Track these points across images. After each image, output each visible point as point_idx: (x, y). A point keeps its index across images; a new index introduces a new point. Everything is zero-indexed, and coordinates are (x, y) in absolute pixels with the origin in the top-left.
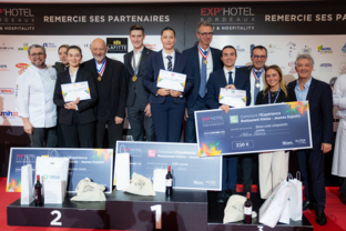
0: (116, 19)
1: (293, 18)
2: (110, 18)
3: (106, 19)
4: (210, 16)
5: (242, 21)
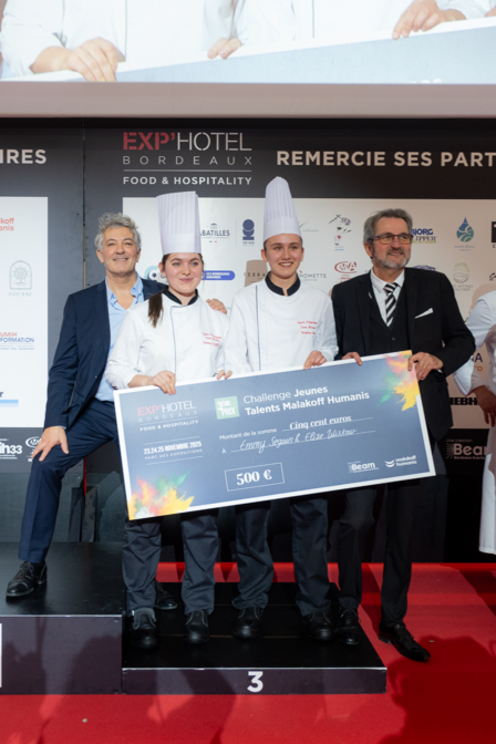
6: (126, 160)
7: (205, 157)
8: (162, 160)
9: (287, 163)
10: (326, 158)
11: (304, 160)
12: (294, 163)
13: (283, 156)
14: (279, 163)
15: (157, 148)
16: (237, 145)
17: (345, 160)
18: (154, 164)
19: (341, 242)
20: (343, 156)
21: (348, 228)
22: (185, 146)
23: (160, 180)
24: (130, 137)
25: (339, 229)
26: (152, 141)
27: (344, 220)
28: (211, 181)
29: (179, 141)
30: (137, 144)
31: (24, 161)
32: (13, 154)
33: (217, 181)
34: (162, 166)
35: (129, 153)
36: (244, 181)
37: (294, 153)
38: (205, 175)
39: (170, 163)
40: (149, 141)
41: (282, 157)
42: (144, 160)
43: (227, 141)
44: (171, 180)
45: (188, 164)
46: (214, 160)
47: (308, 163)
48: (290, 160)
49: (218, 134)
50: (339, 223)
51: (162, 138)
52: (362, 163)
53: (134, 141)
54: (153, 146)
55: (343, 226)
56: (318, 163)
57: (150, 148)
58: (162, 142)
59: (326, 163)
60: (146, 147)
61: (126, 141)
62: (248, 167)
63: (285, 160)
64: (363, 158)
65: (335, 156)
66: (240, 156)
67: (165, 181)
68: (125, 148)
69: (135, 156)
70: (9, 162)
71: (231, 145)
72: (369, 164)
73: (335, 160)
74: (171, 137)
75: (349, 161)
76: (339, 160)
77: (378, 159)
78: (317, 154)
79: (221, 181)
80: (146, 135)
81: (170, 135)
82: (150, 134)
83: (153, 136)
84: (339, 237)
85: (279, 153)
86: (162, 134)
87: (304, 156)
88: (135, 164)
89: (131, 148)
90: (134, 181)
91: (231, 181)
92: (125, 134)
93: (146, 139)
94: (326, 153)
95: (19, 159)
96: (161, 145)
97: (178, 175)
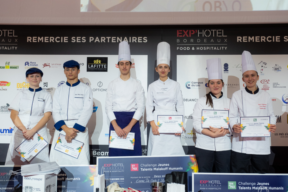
0: (97, 40)
1: (263, 39)
2: (91, 39)
3: (87, 39)
4: (186, 37)
5: (216, 42)
6: (178, 41)
7: (209, 39)
9: (241, 41)
10: (256, 39)
11: (248, 40)
12: (244, 41)
13: (239, 38)
14: (238, 41)
15: (190, 36)
16: (221, 35)
18: (189, 42)
19: (263, 72)
21: (266, 66)
22: (201, 35)
23: (191, 48)
24: (179, 32)
25: (262, 66)
26: (188, 33)
27: (264, 63)
28: (211, 48)
29: (199, 33)
30: (182, 35)
31: (139, 42)
32: (134, 39)
33: (213, 48)
34: (192, 43)
35: (179, 38)
36: (224, 48)
37: (244, 37)
38: (209, 46)
39: (195, 42)
40: (187, 33)
43: (217, 33)
44: (195, 48)
45: (202, 42)
46: (212, 40)
47: (249, 41)
48: (242, 40)
49: (214, 30)
50: (262, 64)
51: (192, 32)
53: (181, 33)
54: (189, 35)
55: (264, 65)
56: (253, 41)
57: (188, 36)
58: (192, 34)
59: (256, 41)
60: (186, 36)
61: (178, 33)
62: (226, 43)
63: (240, 40)
67: (193, 49)
68: (178, 36)
69: (181, 39)
70: (133, 42)
71: (219, 35)
74: (195, 32)
77: (277, 39)
78: (253, 37)
79: (215, 48)
80: (186, 31)
81: (195, 31)
82: (187, 31)
83: (189, 31)
84: (262, 70)
85: (238, 37)
86: (192, 31)
87: (248, 38)
88: (181, 42)
89: (180, 36)
90: (181, 48)
91: (219, 48)
92: (178, 31)
93: (186, 33)
94: (256, 37)
95: (137, 40)
96: (192, 35)
97: (198, 46)
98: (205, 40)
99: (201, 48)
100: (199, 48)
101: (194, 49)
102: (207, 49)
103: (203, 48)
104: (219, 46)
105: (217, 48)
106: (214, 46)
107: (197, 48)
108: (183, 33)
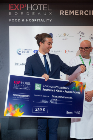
6: (10, 13)
8: (22, 13)
15: (20, 10)
17: (82, 13)
18: (19, 15)
20: (81, 12)
26: (19, 7)
27: (82, 33)
29: (28, 7)
30: (14, 8)
34: (22, 16)
35: (11, 11)
39: (25, 15)
41: (62, 12)
42: (16, 13)
45: (31, 15)
50: (80, 34)
51: (22, 6)
52: (88, 14)
53: (13, 7)
54: (19, 9)
55: (82, 35)
57: (18, 10)
58: (22, 8)
60: (17, 9)
61: (10, 7)
64: (88, 13)
65: (79, 12)
66: (48, 12)
68: (10, 10)
69: (13, 12)
72: (90, 14)
73: (79, 13)
74: (25, 6)
75: (84, 13)
76: (80, 13)
80: (17, 5)
81: (25, 5)
82: (18, 5)
83: (19, 5)
86: (22, 5)
88: (13, 15)
89: (12, 10)
90: (13, 20)
92: (10, 5)
93: (17, 7)
96: (22, 9)
98: (33, 14)
99: (30, 20)
100: (28, 20)
101: (24, 21)
102: (35, 21)
103: (32, 20)
104: (45, 19)
105: (43, 20)
106: (41, 19)
107: (27, 20)
108: (14, 7)
